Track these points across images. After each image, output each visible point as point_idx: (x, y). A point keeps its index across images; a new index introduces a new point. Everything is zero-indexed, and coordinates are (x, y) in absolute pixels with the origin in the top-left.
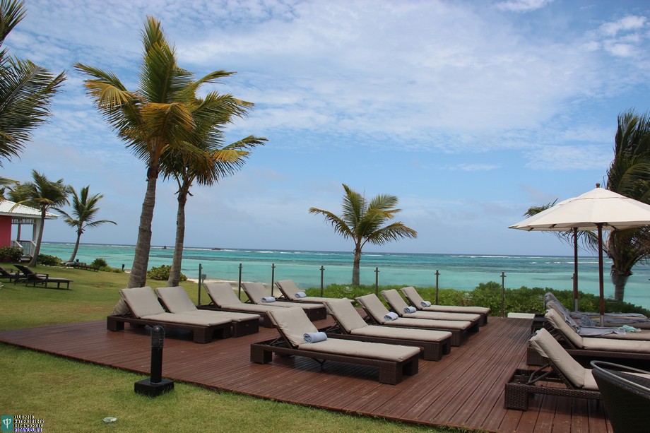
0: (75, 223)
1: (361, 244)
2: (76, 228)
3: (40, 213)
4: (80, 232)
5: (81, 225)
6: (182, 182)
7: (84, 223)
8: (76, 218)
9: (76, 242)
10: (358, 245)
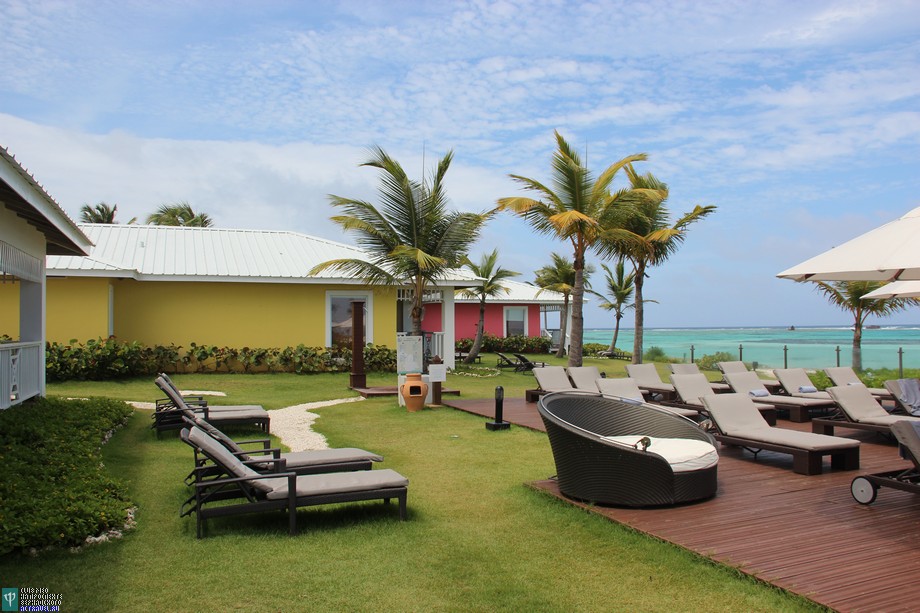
0: (612, 306)
1: (862, 317)
2: (614, 311)
3: (564, 299)
4: (619, 317)
5: (619, 308)
6: (637, 265)
7: (623, 305)
8: (613, 300)
9: (615, 327)
10: (858, 319)
